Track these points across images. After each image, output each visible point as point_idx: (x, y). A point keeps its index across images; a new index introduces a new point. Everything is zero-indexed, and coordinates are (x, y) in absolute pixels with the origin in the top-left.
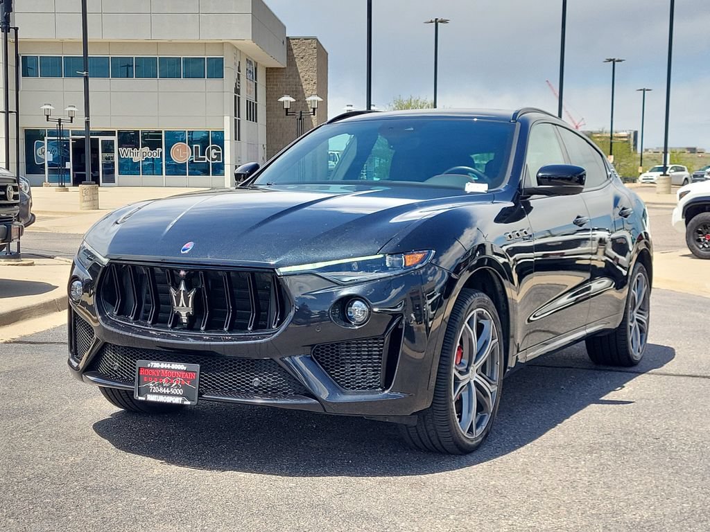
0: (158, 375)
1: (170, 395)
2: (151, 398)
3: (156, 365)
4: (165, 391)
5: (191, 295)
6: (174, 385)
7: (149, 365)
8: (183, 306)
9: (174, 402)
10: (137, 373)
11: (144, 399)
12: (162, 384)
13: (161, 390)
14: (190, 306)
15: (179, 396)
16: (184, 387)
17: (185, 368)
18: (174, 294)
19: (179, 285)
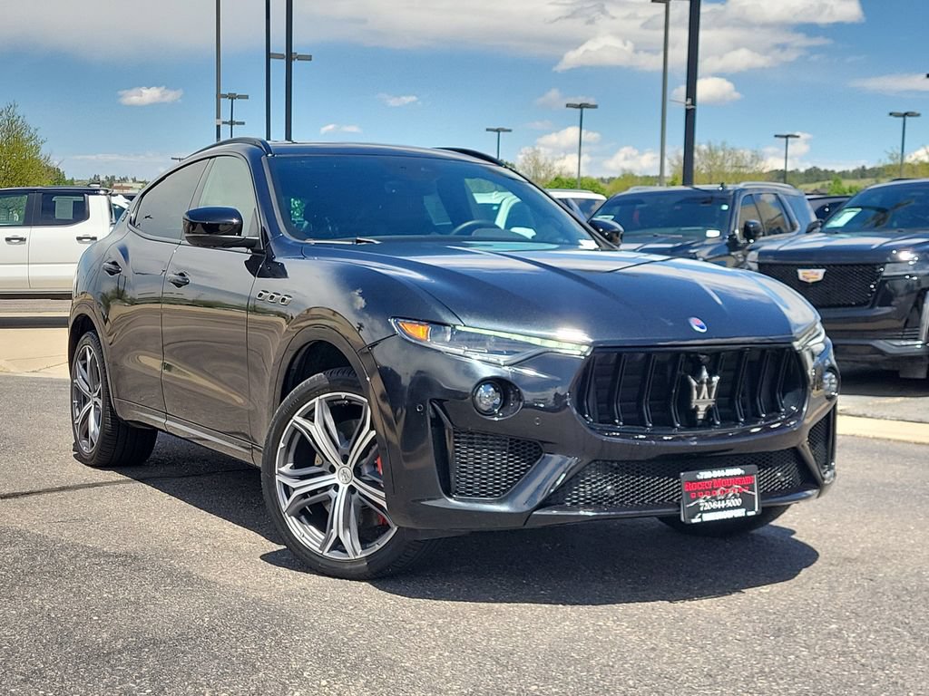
0: (710, 488)
1: (726, 509)
2: (708, 517)
3: (705, 475)
4: (719, 506)
5: (715, 383)
6: (730, 495)
7: (698, 477)
8: (704, 398)
9: (736, 516)
12: (715, 498)
13: (715, 505)
15: (737, 507)
16: (743, 495)
17: (743, 472)
18: (694, 383)
19: (700, 373)
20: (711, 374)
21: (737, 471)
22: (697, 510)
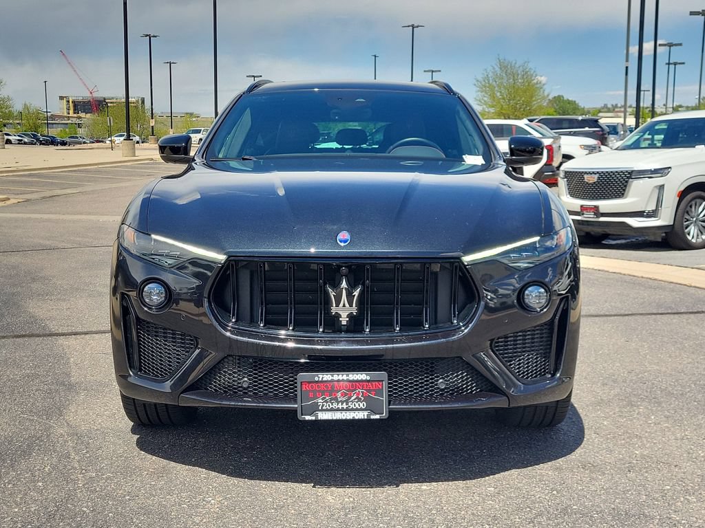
0: (329, 390)
1: (347, 410)
2: (323, 416)
3: (327, 377)
4: (340, 407)
5: (356, 293)
6: (353, 398)
7: (316, 379)
8: (344, 306)
9: (357, 418)
10: (299, 389)
11: (314, 418)
12: (336, 399)
13: (335, 406)
14: (354, 305)
15: (361, 410)
16: (367, 399)
17: (368, 378)
18: (332, 294)
19: (340, 283)
20: (352, 286)
21: (362, 376)
22: (314, 409)
